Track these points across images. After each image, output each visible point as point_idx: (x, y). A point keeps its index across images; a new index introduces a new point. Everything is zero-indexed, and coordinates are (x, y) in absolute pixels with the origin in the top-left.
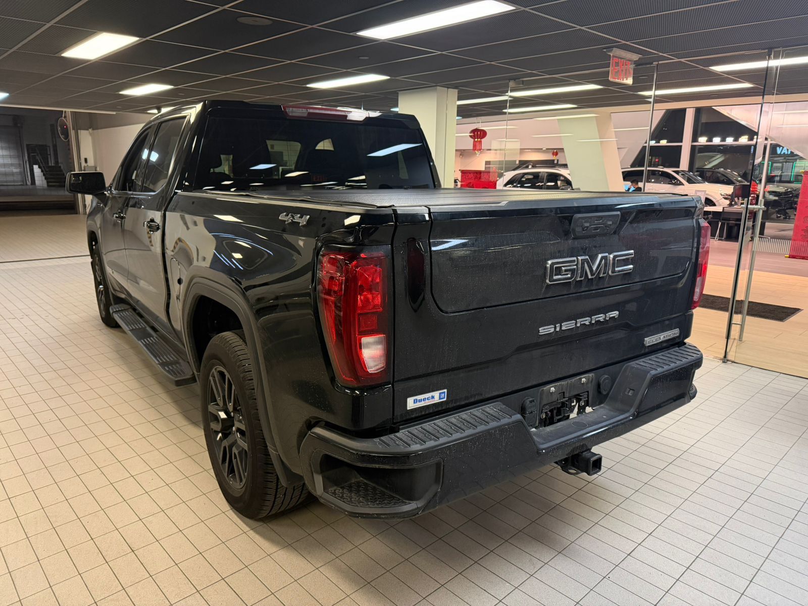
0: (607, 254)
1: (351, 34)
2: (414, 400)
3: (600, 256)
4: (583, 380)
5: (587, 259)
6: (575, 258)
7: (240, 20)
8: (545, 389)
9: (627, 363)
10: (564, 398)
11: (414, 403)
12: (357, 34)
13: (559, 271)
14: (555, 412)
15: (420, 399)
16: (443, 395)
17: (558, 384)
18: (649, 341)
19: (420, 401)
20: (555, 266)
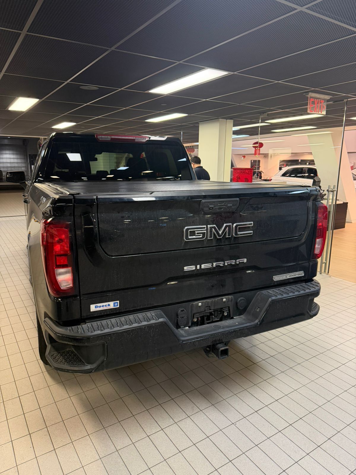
0: (231, 224)
1: (146, 92)
2: (95, 306)
3: (225, 225)
4: (224, 299)
5: (215, 227)
6: (205, 226)
7: (81, 87)
8: (194, 303)
9: (260, 291)
10: (210, 310)
11: (96, 308)
12: (149, 92)
13: (193, 233)
14: (205, 318)
15: (100, 305)
16: (117, 304)
17: (205, 301)
18: (277, 278)
19: (100, 307)
20: (189, 230)
